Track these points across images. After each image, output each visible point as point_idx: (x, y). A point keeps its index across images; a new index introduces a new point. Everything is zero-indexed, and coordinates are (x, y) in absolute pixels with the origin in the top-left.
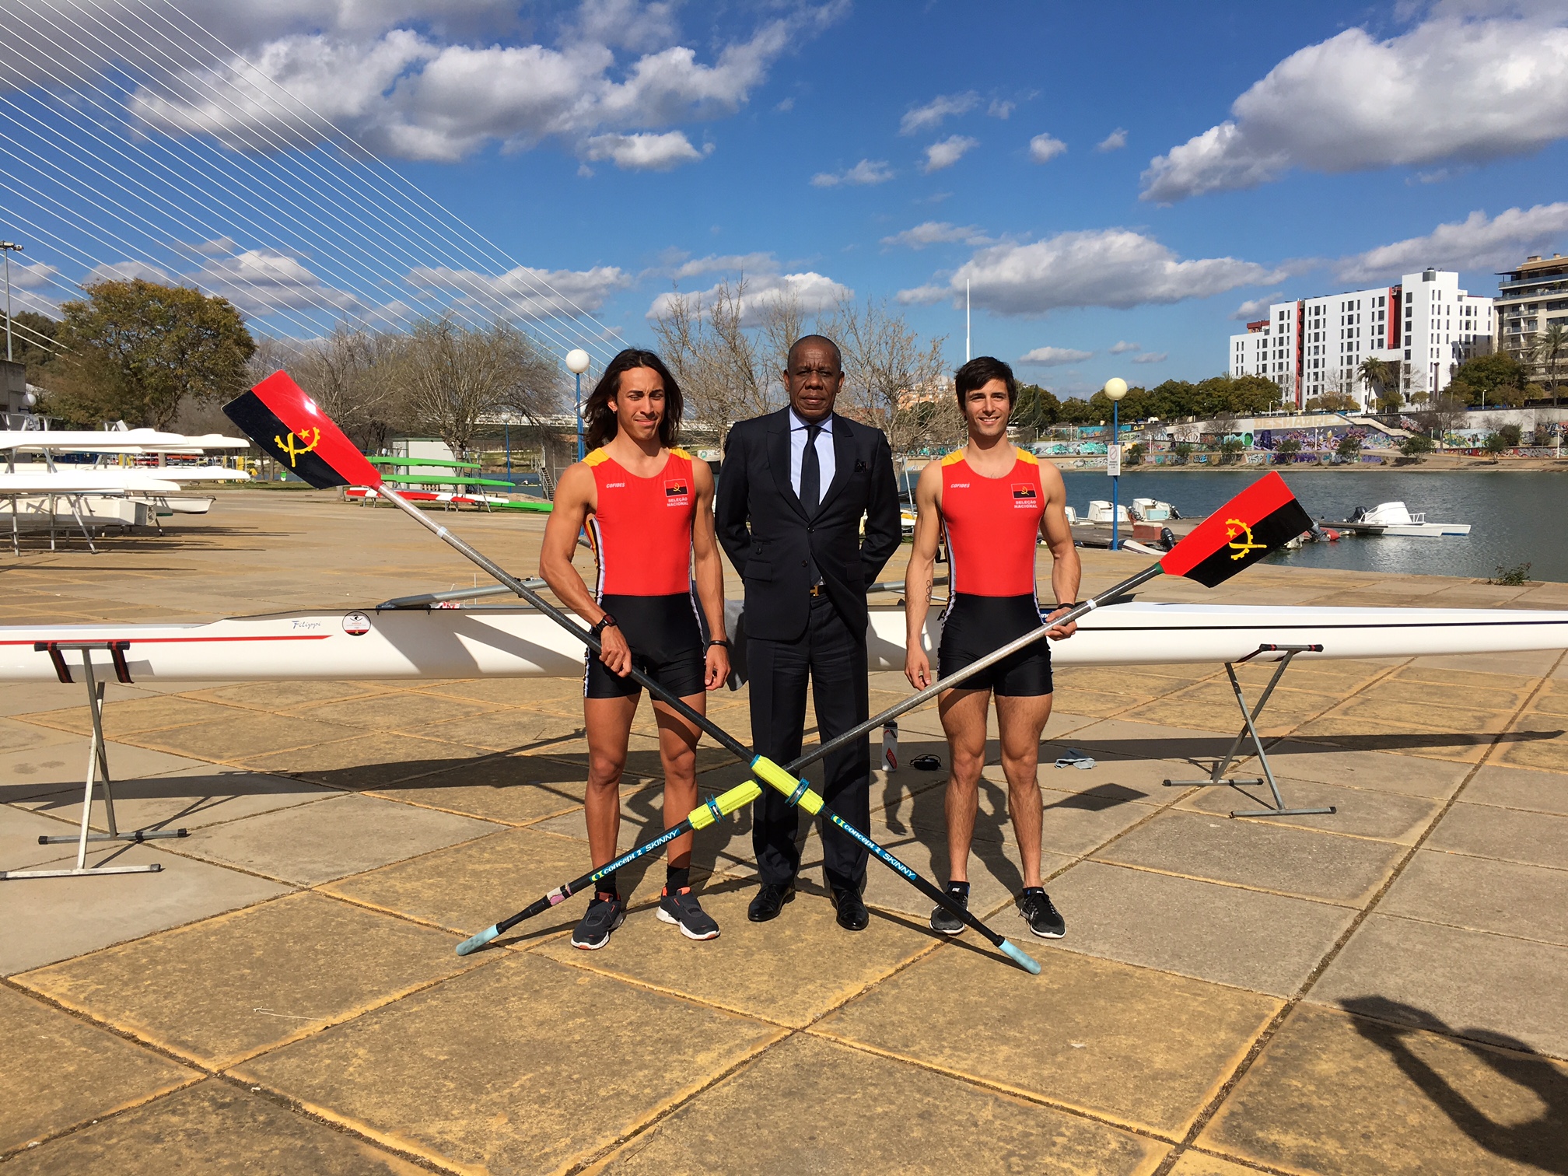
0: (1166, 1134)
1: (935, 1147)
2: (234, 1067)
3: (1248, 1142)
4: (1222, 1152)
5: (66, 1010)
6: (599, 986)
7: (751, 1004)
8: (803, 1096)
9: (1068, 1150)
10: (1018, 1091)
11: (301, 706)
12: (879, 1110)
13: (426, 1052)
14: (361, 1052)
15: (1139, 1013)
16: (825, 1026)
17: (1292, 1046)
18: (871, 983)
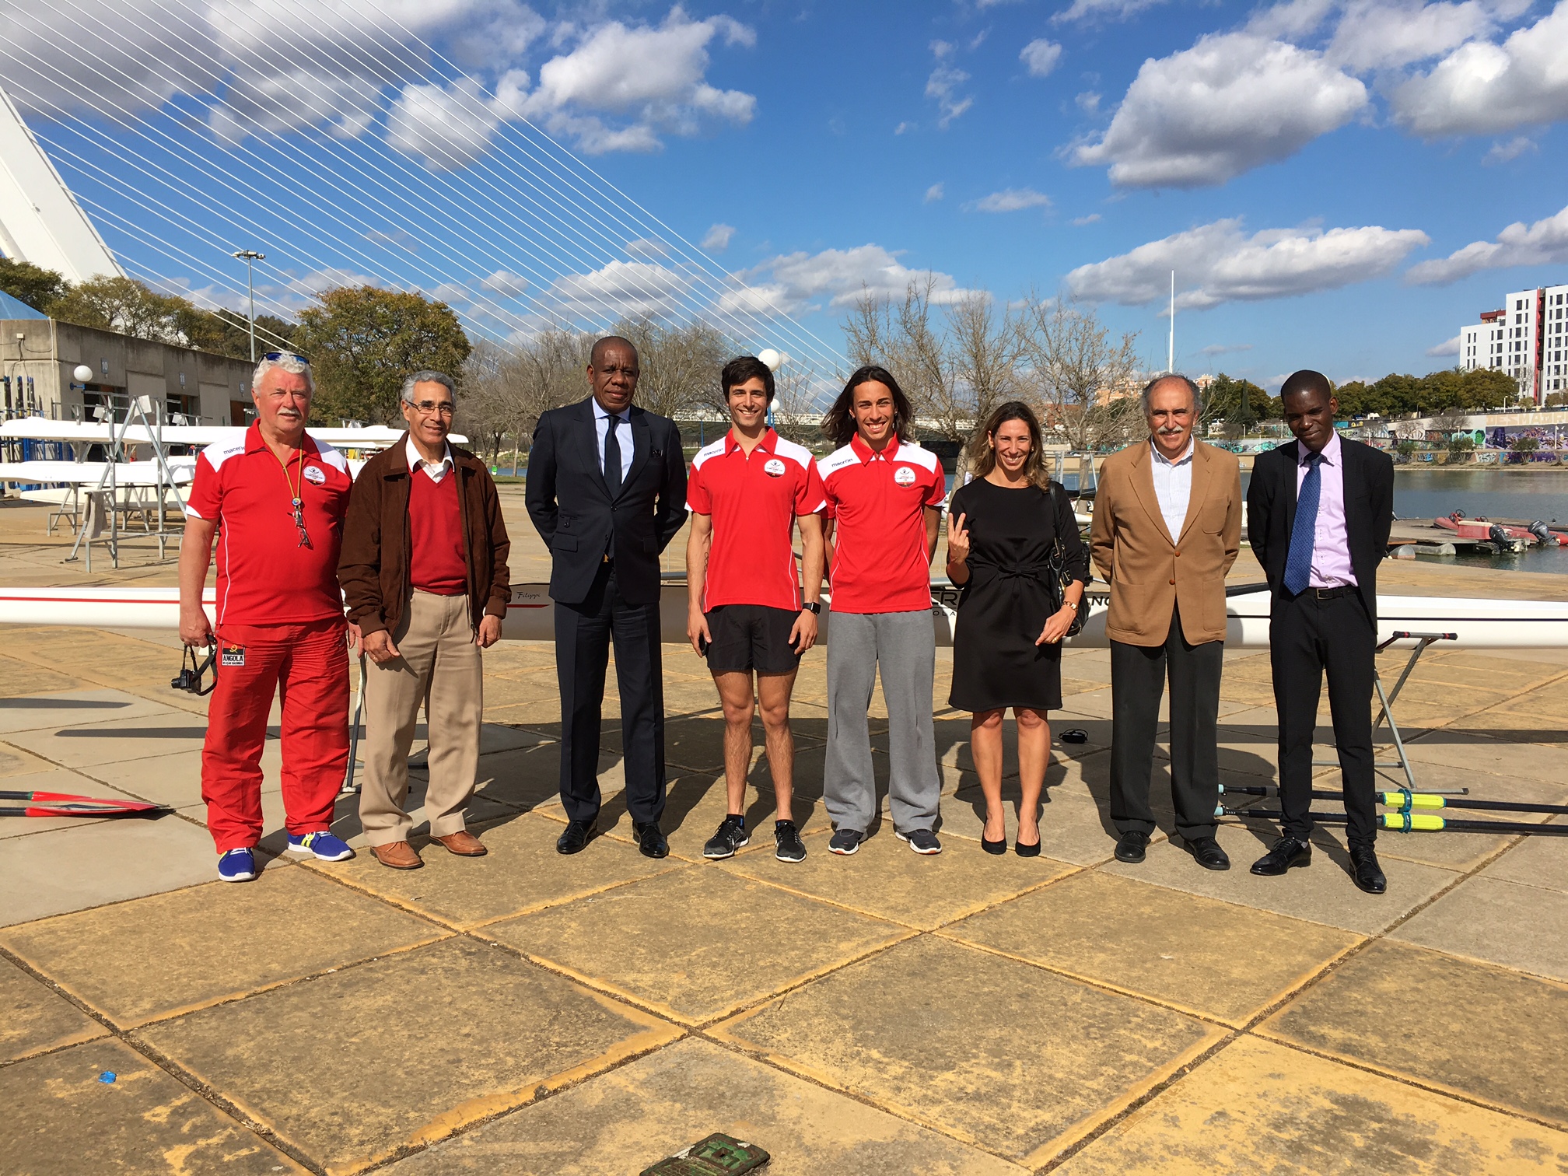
0: (1228, 1022)
1: (1028, 1017)
2: (478, 930)
3: (1300, 1033)
4: (1275, 1038)
5: (347, 886)
6: (763, 892)
7: (888, 912)
8: (924, 977)
9: (1140, 1027)
10: (1107, 985)
11: (517, 672)
12: (986, 989)
13: (624, 928)
14: (573, 925)
15: (1229, 938)
16: (950, 931)
17: (1361, 969)
18: (994, 903)
